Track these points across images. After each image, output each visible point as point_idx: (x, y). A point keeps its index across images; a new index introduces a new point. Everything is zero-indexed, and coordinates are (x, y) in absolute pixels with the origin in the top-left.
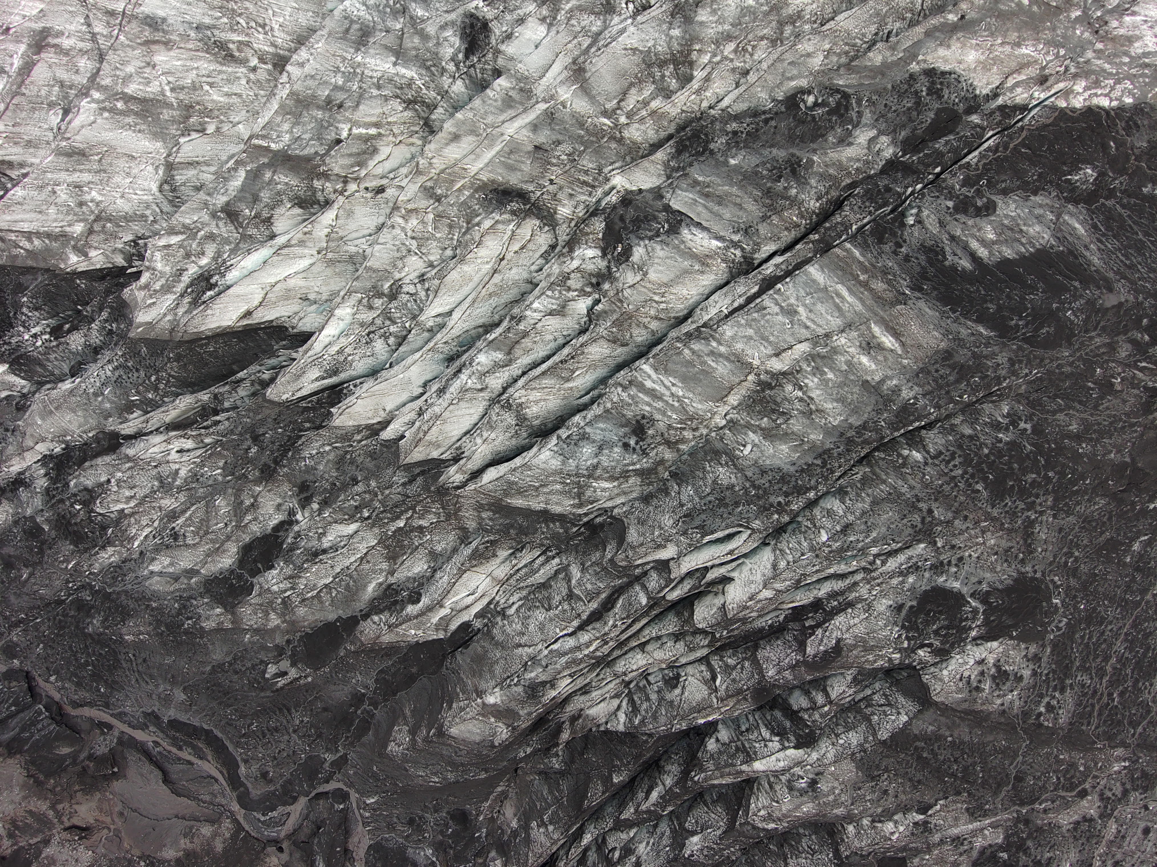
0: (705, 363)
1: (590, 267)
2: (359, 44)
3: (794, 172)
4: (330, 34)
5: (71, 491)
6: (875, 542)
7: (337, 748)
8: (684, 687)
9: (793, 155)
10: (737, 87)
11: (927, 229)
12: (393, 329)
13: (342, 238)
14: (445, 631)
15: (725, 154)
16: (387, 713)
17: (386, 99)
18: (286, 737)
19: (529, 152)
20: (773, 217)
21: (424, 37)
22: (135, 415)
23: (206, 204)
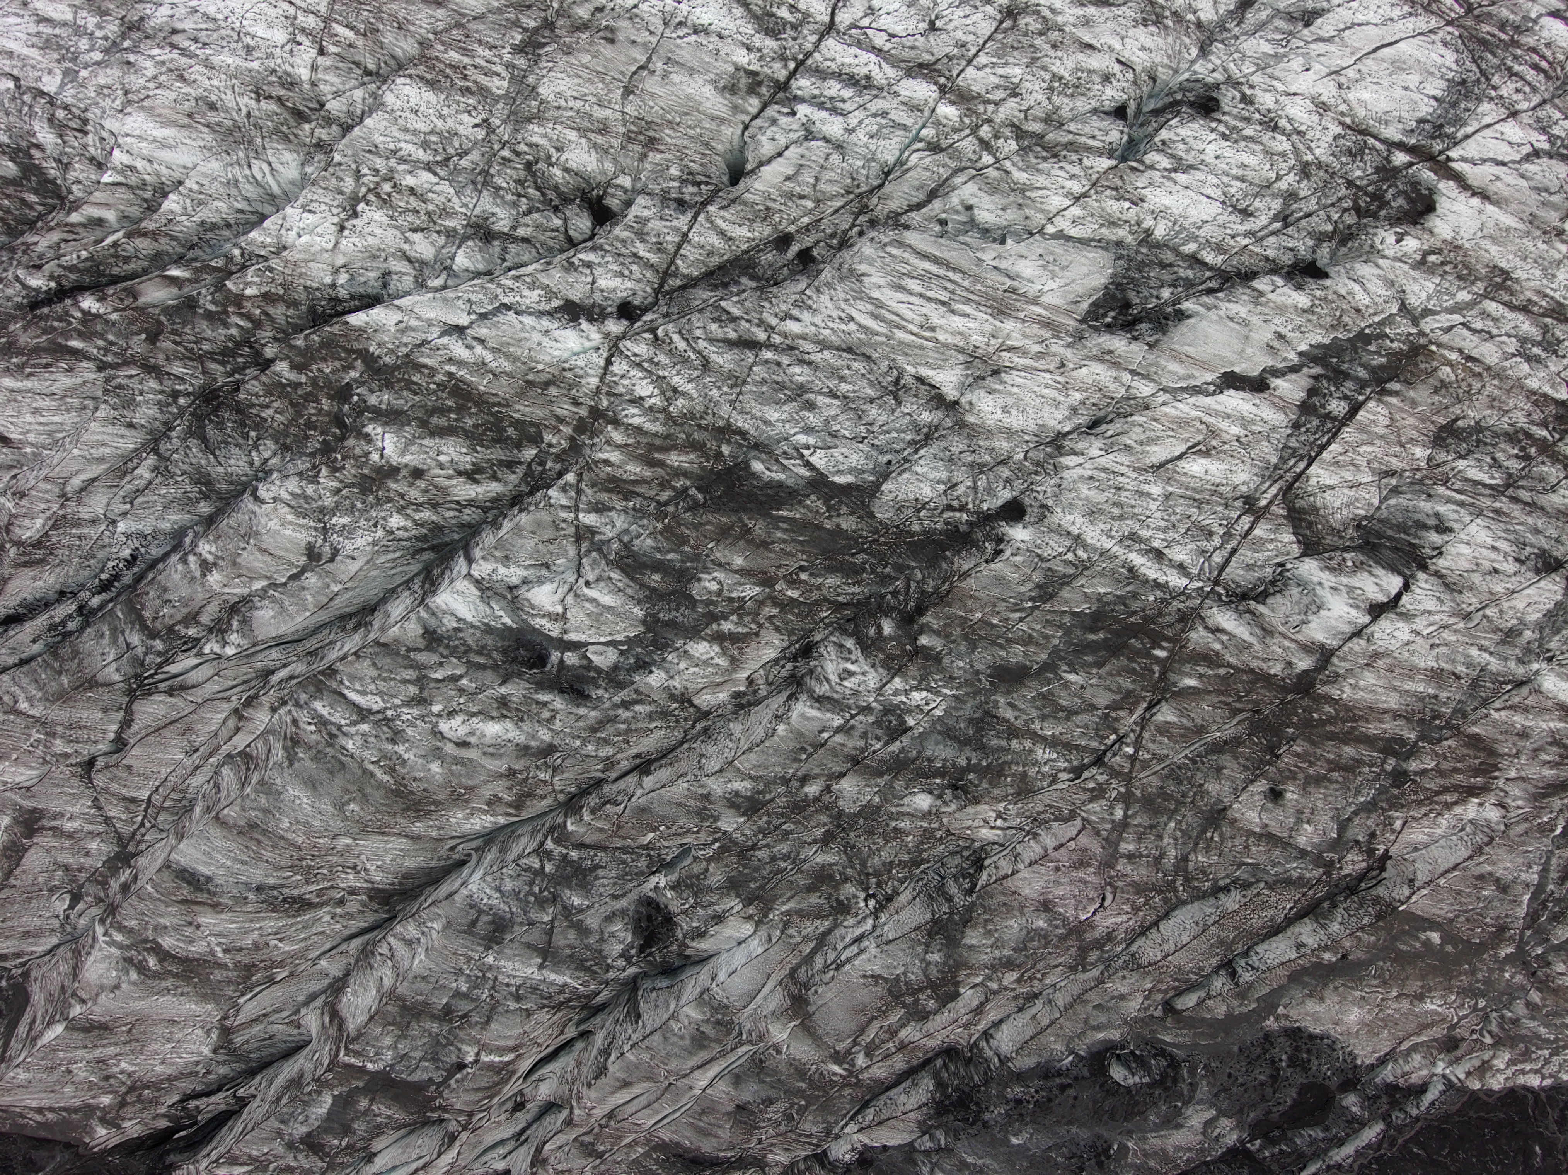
2: (491, 941)
3: (1100, 1163)
4: (448, 925)
9: (1099, 1137)
15: (1004, 1128)
17: (528, 1013)
19: (729, 1113)
21: (583, 930)
23: (279, 1134)
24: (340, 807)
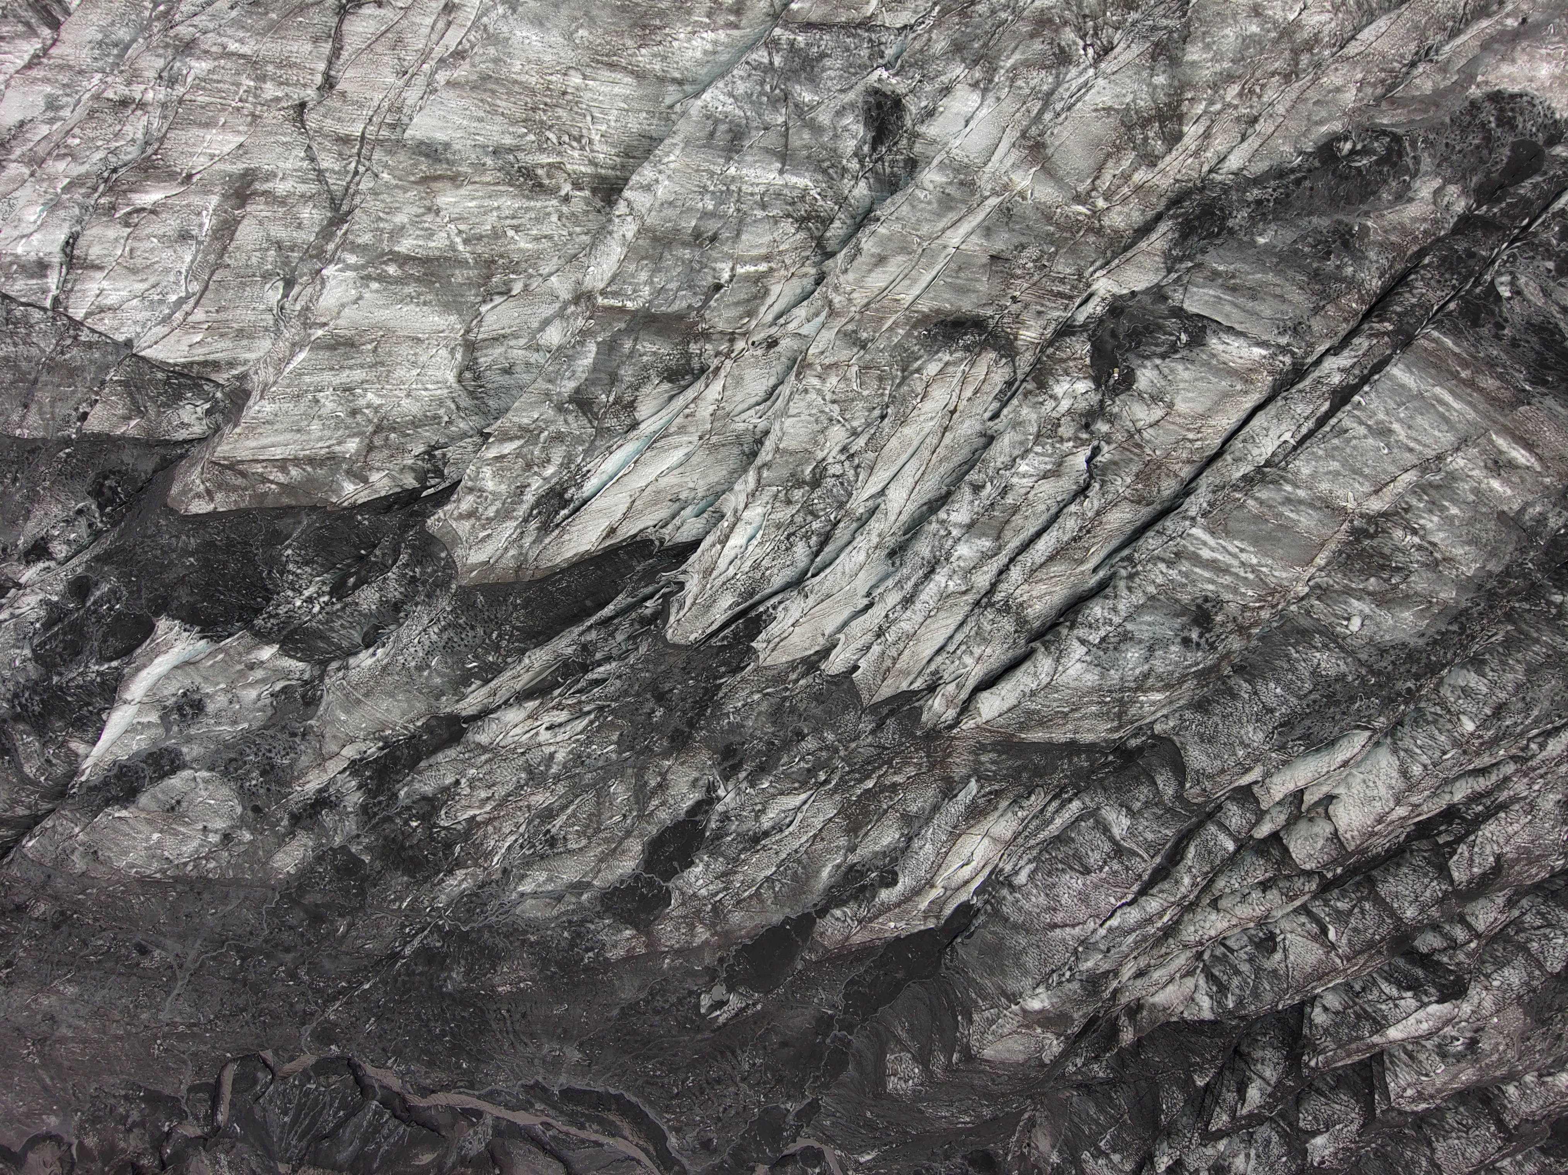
0: (1281, 515)
1: (1082, 405)
2: (730, 151)
3: (1346, 245)
4: (687, 142)
5: (400, 804)
6: (1537, 722)
7: (803, 1094)
8: (1285, 950)
9: (1340, 222)
10: (1243, 140)
11: (1529, 301)
12: (816, 525)
13: (728, 414)
14: (938, 918)
15: (1249, 231)
16: (867, 1037)
17: (775, 220)
18: (732, 1089)
19: (984, 266)
20: (1328, 307)
21: (816, 129)
22: (474, 686)
23: (547, 395)
24: (569, 36)
